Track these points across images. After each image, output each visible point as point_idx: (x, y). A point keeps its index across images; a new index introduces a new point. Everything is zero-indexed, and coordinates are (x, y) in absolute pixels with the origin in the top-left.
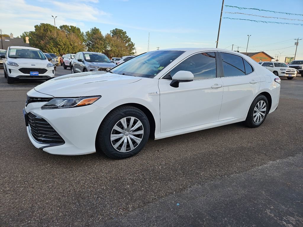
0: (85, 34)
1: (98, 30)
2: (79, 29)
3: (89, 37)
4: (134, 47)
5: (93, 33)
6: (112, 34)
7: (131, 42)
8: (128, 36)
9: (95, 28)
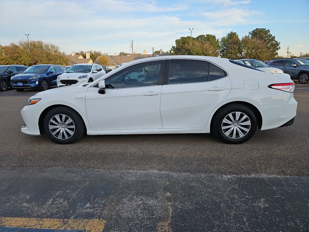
0: (220, 40)
1: (234, 34)
2: (214, 37)
3: (224, 42)
4: (278, 47)
5: (230, 38)
6: (250, 36)
7: (275, 41)
8: (272, 35)
9: (232, 32)
